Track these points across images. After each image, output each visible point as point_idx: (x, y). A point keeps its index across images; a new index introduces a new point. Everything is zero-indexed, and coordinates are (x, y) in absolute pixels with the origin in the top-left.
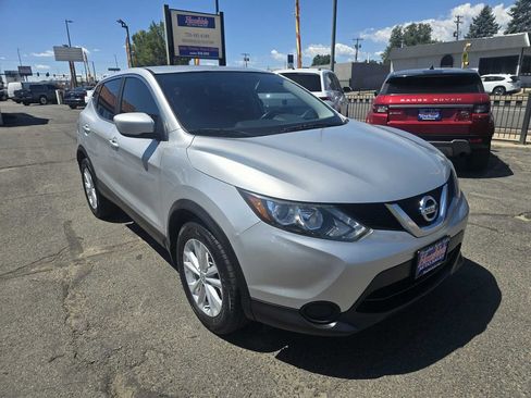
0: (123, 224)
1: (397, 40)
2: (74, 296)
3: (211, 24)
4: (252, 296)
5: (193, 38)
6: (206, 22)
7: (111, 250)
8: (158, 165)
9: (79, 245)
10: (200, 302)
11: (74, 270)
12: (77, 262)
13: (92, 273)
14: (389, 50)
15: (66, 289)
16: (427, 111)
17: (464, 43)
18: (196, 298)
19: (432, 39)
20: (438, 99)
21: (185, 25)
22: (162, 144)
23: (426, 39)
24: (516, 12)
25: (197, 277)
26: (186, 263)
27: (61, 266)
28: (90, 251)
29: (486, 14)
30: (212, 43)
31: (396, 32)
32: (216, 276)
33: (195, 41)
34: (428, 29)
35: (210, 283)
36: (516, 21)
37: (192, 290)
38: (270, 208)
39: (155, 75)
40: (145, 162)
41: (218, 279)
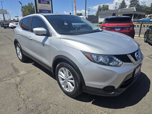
0: (31, 64)
1: (100, 9)
2: (20, 88)
3: (48, 3)
4: (86, 85)
5: (43, 7)
6: (47, 2)
7: (29, 72)
8: (49, 44)
9: (18, 70)
10: (64, 87)
11: (18, 79)
12: (19, 76)
13: (25, 80)
14: (98, 12)
15: (17, 85)
16: (117, 28)
17: (118, 10)
18: (63, 86)
19: (109, 9)
20: (120, 25)
21: (41, 3)
22: (49, 38)
23: (108, 9)
24: (131, 2)
25: (63, 80)
26: (59, 75)
27: (13, 78)
28: (22, 72)
29: (123, 2)
30: (49, 8)
31: (99, 7)
32: (72, 79)
33: (44, 8)
34: (108, 6)
35: (69, 81)
36: (131, 4)
37: (61, 84)
38: (93, 57)
39: (44, 16)
40: (43, 44)
41: (73, 80)
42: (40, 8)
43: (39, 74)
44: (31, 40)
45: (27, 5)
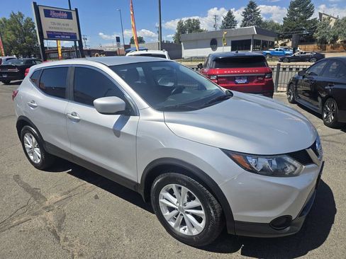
0: (65, 173)
1: (182, 29)
2: (66, 239)
3: (70, 17)
4: (235, 219)
5: (56, 26)
6: (66, 15)
7: (69, 195)
9: (39, 194)
10: (176, 226)
11: (50, 216)
12: (48, 209)
13: (68, 217)
15: (54, 233)
16: (240, 78)
18: (172, 224)
19: (201, 28)
20: (246, 71)
21: (51, 17)
23: (198, 28)
24: (245, 14)
25: (171, 209)
26: (161, 200)
27: (36, 214)
28: (53, 197)
29: (230, 14)
30: (71, 29)
31: (180, 23)
32: (198, 208)
33: (58, 28)
34: (197, 22)
35: (188, 213)
36: (246, 19)
37: (167, 219)
39: (109, 67)
40: (116, 131)
41: (201, 210)
42: (50, 28)
43: (96, 197)
44: (78, 121)
45: (8, 18)
